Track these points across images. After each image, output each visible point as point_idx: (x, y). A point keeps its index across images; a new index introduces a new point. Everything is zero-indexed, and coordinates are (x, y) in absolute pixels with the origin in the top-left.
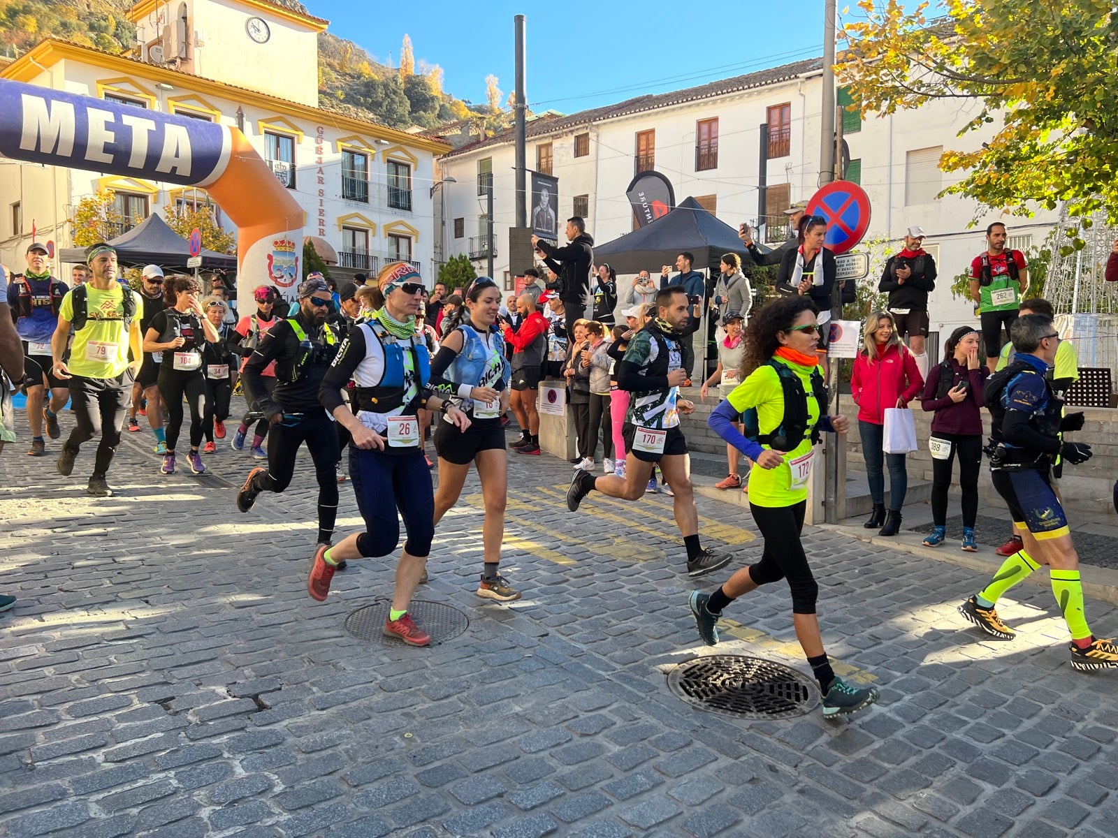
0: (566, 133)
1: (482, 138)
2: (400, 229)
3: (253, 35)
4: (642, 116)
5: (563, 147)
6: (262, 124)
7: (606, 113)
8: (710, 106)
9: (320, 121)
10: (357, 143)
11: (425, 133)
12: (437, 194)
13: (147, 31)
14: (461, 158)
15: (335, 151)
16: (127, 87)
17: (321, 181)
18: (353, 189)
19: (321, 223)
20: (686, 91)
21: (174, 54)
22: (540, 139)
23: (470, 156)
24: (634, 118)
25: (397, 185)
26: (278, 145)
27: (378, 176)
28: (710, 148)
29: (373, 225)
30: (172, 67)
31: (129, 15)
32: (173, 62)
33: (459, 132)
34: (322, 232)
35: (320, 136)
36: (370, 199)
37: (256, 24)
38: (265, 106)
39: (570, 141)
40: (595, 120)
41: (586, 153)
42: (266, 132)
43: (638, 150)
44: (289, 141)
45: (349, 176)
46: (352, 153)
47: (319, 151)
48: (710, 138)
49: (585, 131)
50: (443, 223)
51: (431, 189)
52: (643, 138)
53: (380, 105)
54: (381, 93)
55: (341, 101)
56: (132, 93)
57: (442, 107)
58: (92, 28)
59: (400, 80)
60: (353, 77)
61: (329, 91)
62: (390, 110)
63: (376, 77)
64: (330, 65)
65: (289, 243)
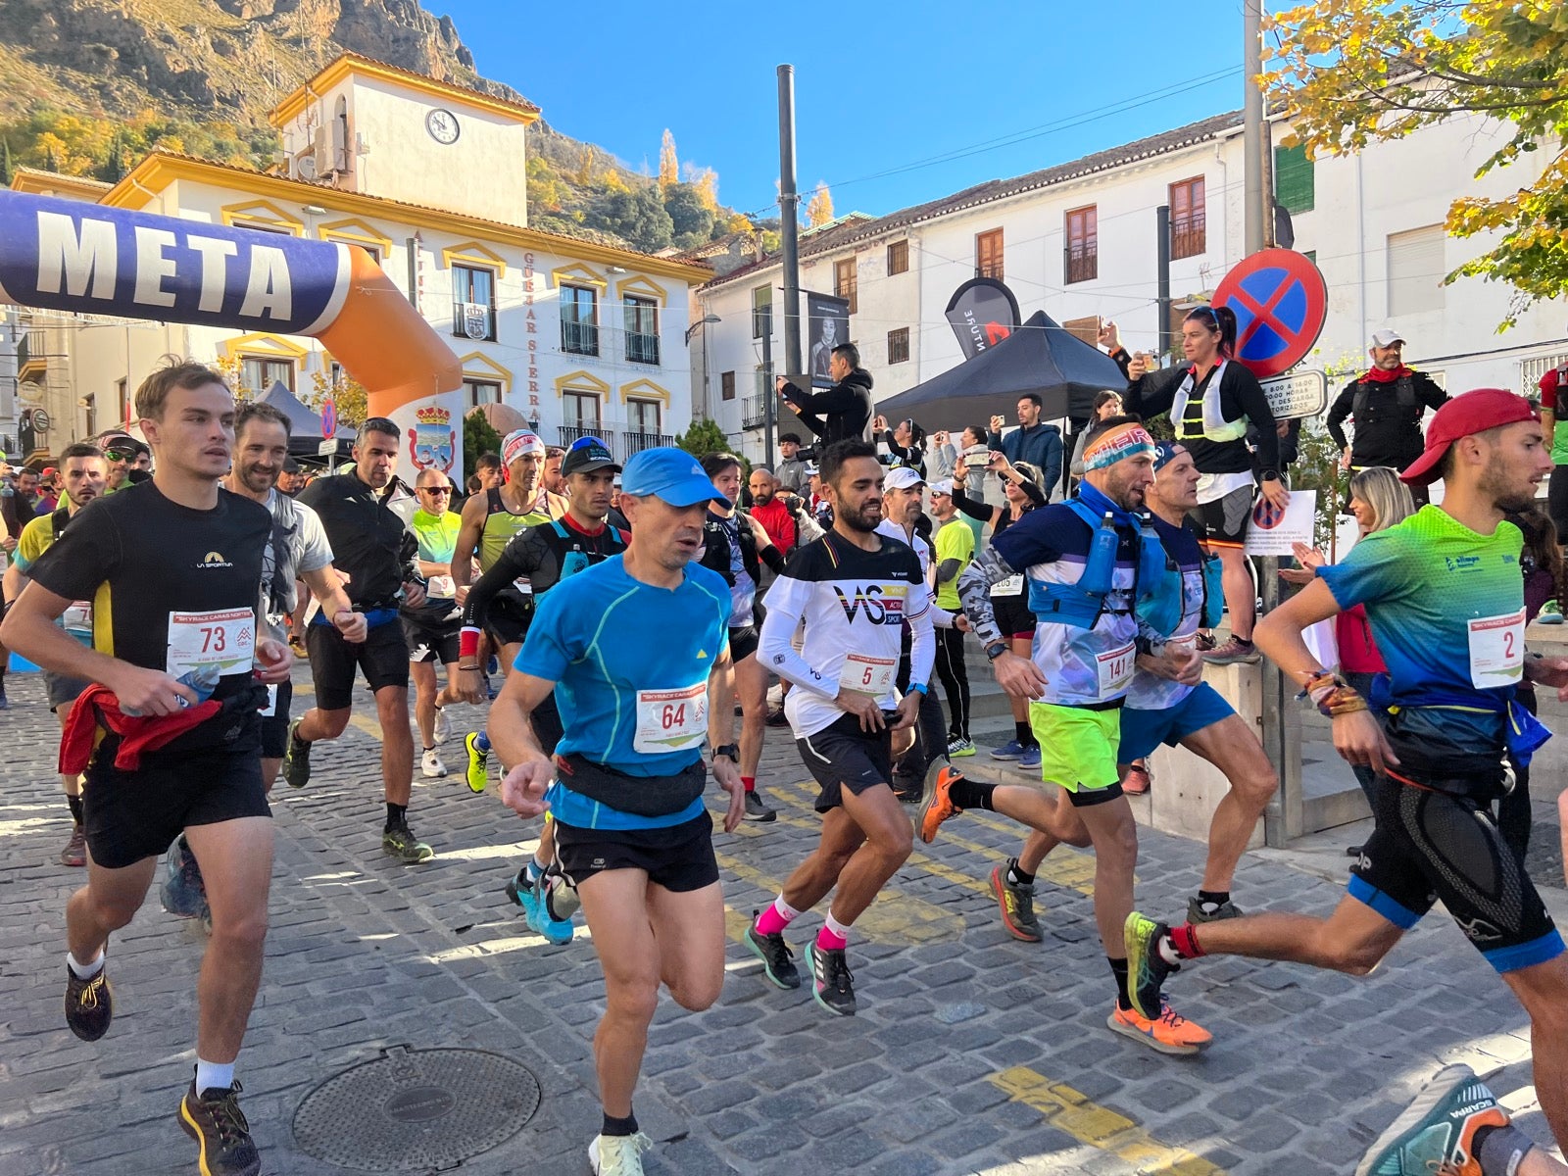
0: (875, 243)
1: (759, 258)
2: (644, 392)
3: (436, 133)
4: (983, 211)
5: (871, 262)
6: (448, 254)
7: (931, 210)
8: (1084, 188)
9: (529, 244)
10: (581, 274)
11: (681, 255)
12: (696, 340)
13: (294, 139)
14: (728, 288)
15: (550, 286)
16: (264, 213)
17: (531, 328)
18: (577, 338)
19: (534, 387)
20: (1048, 172)
21: (330, 166)
22: (838, 253)
23: (740, 284)
24: (972, 213)
25: (638, 330)
26: (471, 282)
27: (612, 319)
28: (1085, 250)
29: (605, 387)
30: (328, 184)
31: (273, 118)
32: (328, 177)
33: (727, 252)
34: (534, 401)
35: (529, 268)
36: (601, 351)
37: (440, 119)
38: (452, 228)
39: (882, 251)
40: (916, 221)
41: (905, 269)
42: (454, 265)
43: (980, 260)
44: (487, 275)
45: (569, 320)
46: (576, 289)
47: (528, 286)
48: (1085, 236)
49: (902, 238)
50: (706, 380)
51: (687, 333)
52: (986, 242)
53: (633, 227)
54: (633, 211)
55: (580, 225)
56: (270, 221)
57: (717, 224)
58: (255, 148)
59: (659, 192)
60: (596, 192)
61: (564, 212)
62: (647, 233)
63: (627, 190)
64: (565, 178)
65: (440, 411)
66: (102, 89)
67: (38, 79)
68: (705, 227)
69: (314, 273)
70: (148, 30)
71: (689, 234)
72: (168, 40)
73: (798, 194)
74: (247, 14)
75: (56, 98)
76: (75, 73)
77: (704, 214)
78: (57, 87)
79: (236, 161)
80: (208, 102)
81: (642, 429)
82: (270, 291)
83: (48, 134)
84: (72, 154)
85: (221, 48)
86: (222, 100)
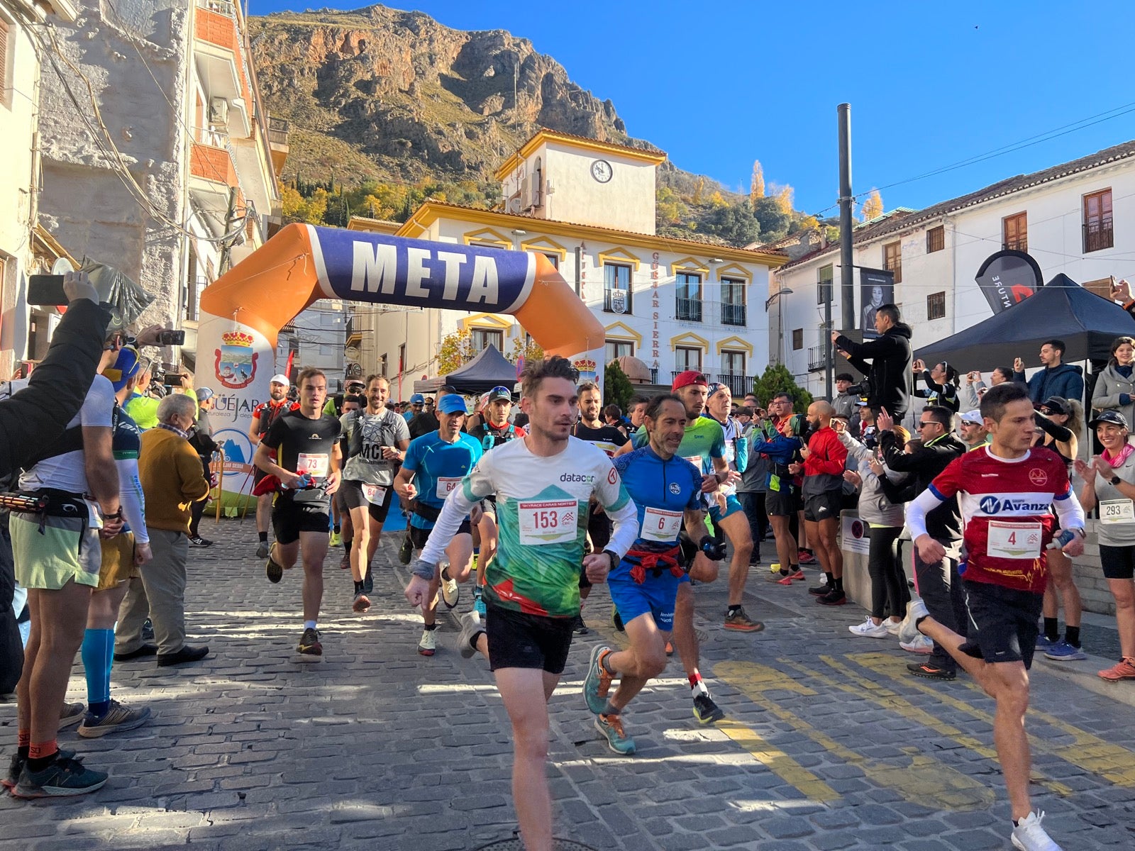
0: (917, 229)
1: (823, 246)
2: (734, 345)
3: (597, 176)
4: (1009, 199)
5: (913, 245)
6: (602, 256)
7: (964, 201)
9: (655, 247)
10: (691, 265)
11: (764, 247)
12: (774, 307)
13: (509, 188)
14: (799, 268)
15: (669, 274)
16: (489, 236)
17: (656, 304)
18: (687, 309)
19: (656, 344)
20: (1067, 165)
21: (530, 203)
22: (886, 238)
23: (808, 265)
24: (999, 202)
25: (731, 302)
26: (616, 275)
27: (712, 295)
28: (1101, 224)
29: (705, 343)
30: (528, 215)
31: (497, 175)
32: (529, 210)
33: (798, 243)
34: (656, 354)
35: (655, 264)
36: (703, 318)
37: (600, 166)
38: (605, 239)
39: (922, 236)
40: (951, 211)
41: (941, 247)
42: (606, 264)
43: (1006, 237)
44: (627, 269)
45: (682, 297)
46: (687, 275)
47: (654, 276)
48: (1101, 213)
49: (939, 224)
50: (781, 336)
51: (767, 302)
52: (1012, 224)
53: (731, 230)
54: (731, 219)
55: (693, 231)
56: (492, 241)
57: (793, 224)
58: (488, 196)
59: (750, 204)
60: (705, 208)
61: (682, 223)
62: (741, 234)
63: (727, 205)
64: (684, 200)
65: (589, 362)
66: (402, 166)
67: (366, 163)
68: (783, 227)
69: (512, 272)
70: (428, 128)
71: (772, 232)
72: (440, 133)
73: (853, 196)
74: (486, 112)
75: (376, 173)
76: (387, 158)
77: (783, 218)
78: (377, 167)
79: (476, 204)
80: (462, 169)
81: (731, 372)
82: (485, 285)
83: (371, 196)
84: (384, 207)
85: (470, 135)
86: (469, 167)
